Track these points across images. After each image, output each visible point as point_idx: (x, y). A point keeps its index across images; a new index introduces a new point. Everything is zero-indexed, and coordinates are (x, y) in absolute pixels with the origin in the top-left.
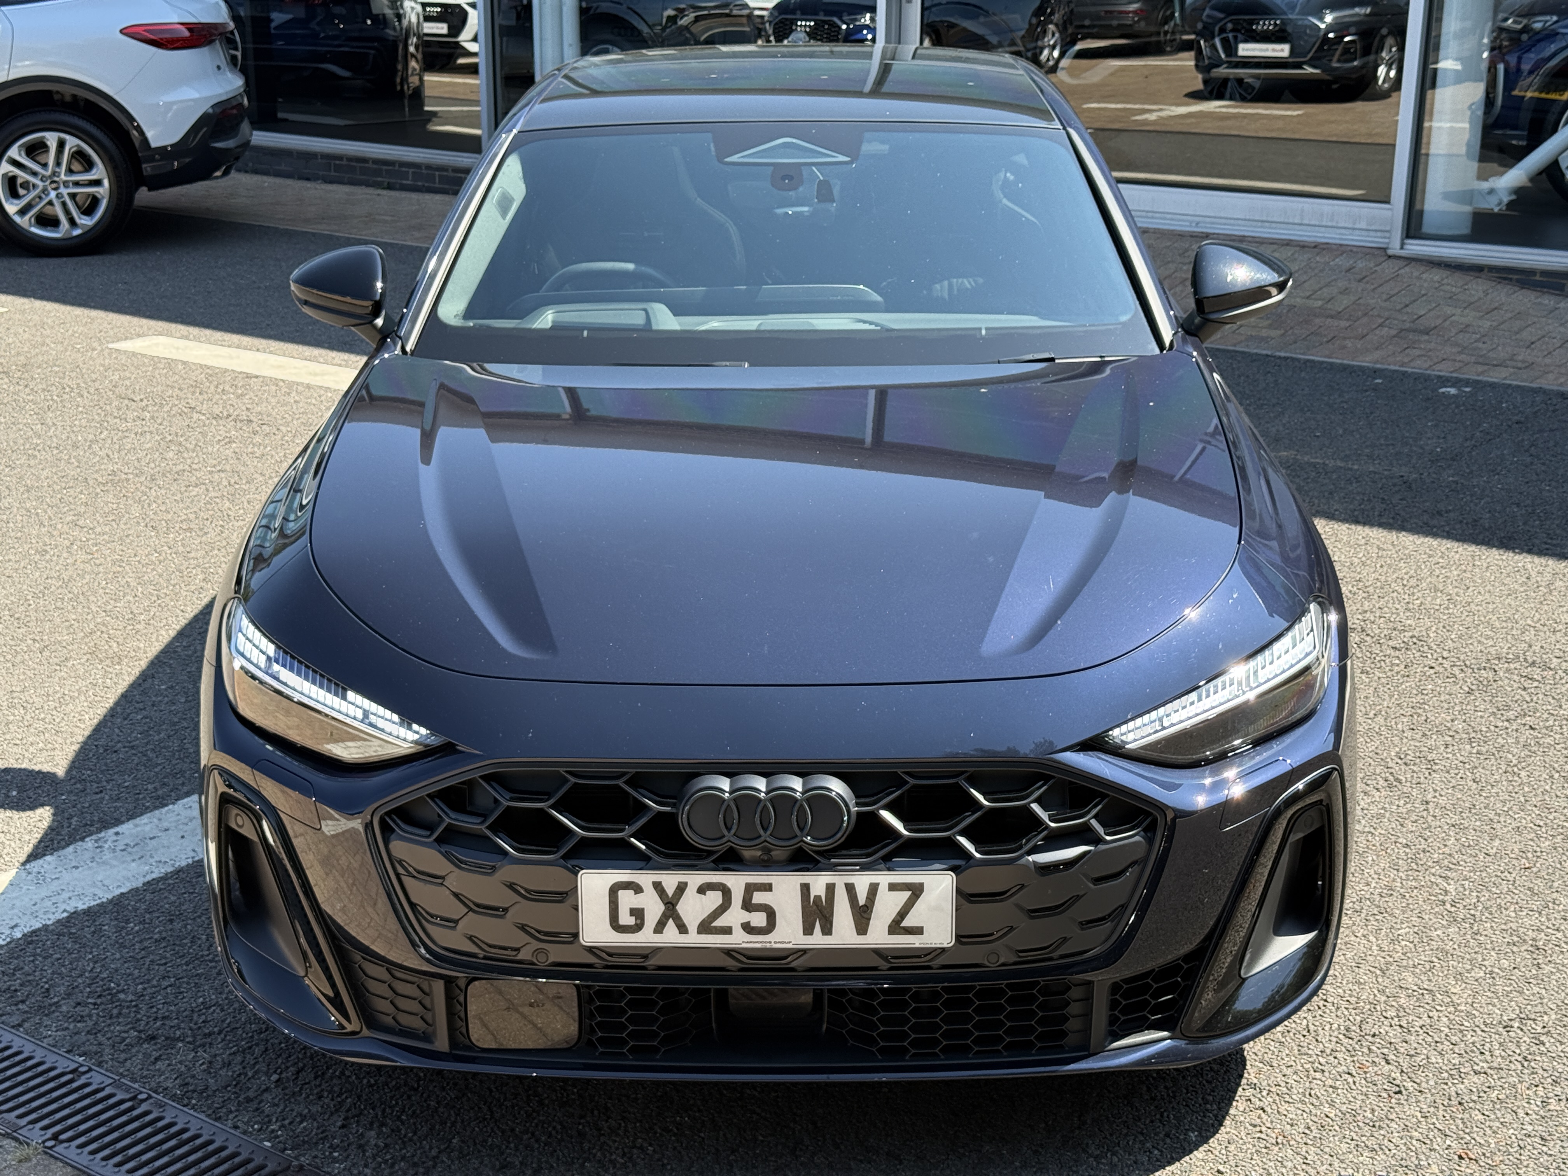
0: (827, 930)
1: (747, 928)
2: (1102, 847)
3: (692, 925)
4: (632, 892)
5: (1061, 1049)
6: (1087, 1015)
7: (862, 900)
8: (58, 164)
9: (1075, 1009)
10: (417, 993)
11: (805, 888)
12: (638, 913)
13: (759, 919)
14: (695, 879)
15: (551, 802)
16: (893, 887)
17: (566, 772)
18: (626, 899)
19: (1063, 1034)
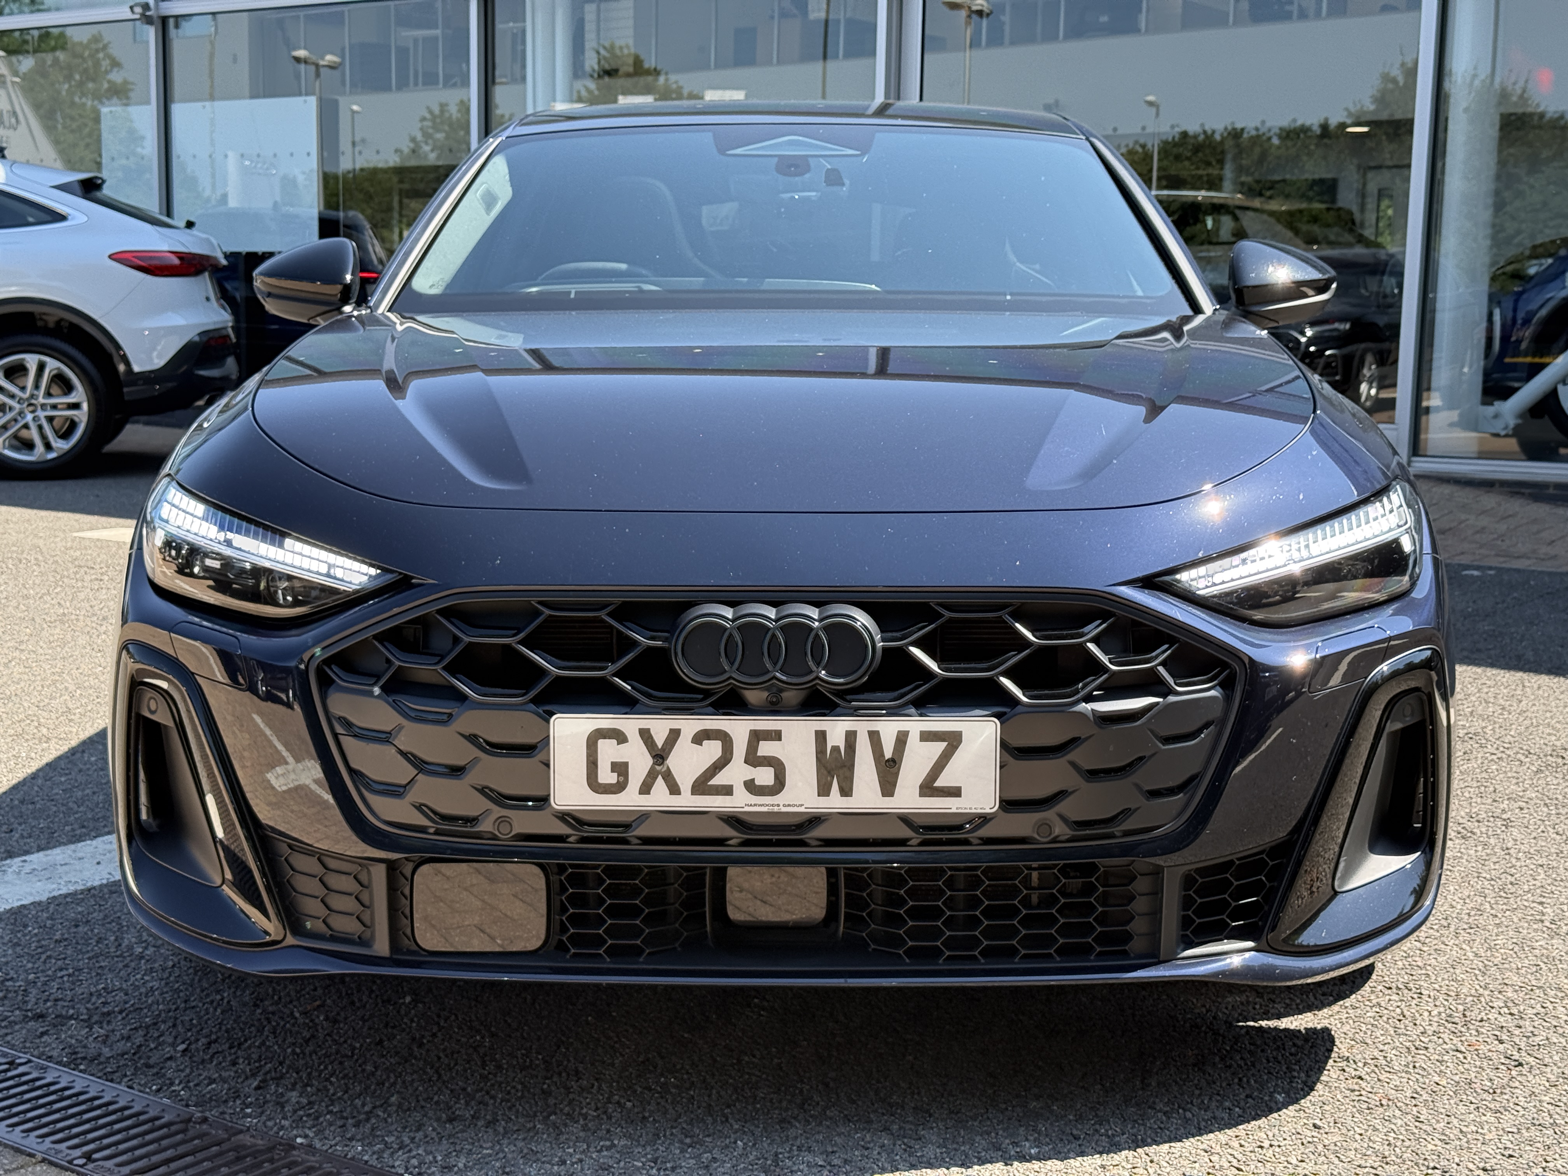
0: (846, 791)
1: (751, 786)
2: (1172, 699)
3: (685, 782)
4: (615, 742)
5: (1125, 954)
6: (1155, 914)
7: (888, 754)
8: (37, 386)
9: (1140, 905)
10: (354, 887)
11: (821, 736)
12: (620, 769)
13: (765, 776)
14: (690, 725)
15: (522, 635)
16: (927, 736)
17: (540, 603)
18: (608, 751)
19: (1127, 937)
